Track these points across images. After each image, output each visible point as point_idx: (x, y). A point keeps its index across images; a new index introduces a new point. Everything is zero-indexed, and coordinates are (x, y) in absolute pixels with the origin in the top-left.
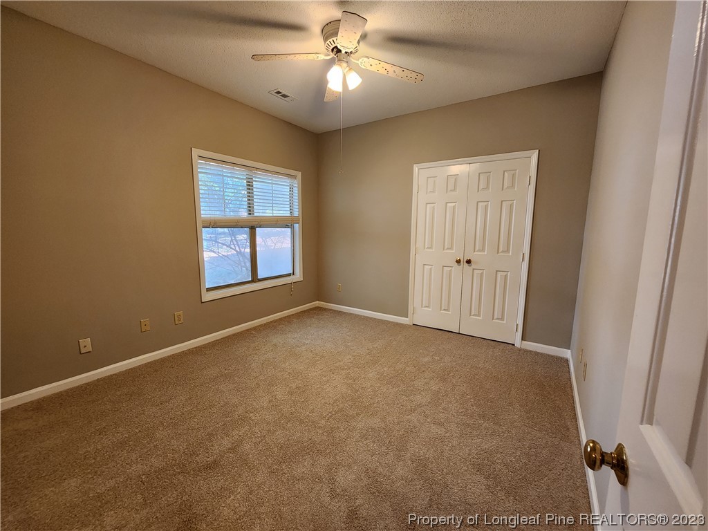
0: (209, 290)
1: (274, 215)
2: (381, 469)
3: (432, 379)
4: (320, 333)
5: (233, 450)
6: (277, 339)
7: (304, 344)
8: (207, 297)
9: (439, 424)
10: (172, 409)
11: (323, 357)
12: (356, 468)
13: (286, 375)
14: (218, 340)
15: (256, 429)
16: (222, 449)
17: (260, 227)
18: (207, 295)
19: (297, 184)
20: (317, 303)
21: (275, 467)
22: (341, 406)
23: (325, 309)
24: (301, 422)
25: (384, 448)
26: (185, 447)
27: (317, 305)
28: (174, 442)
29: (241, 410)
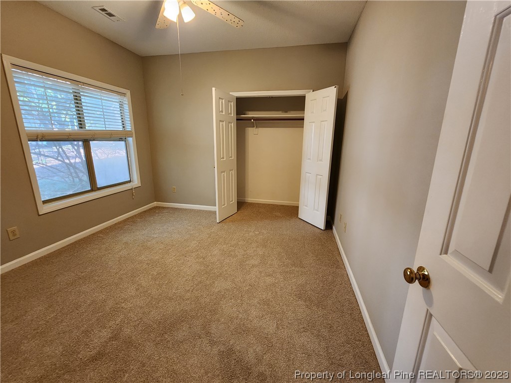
0: (45, 202)
1: (107, 129)
2: (240, 316)
3: (257, 247)
4: (165, 227)
5: (115, 337)
6: (127, 238)
7: (154, 238)
8: (44, 209)
9: (269, 275)
10: (32, 320)
11: (173, 246)
12: (223, 320)
13: (145, 266)
14: (63, 248)
15: (132, 315)
16: (103, 340)
17: (94, 140)
18: (44, 208)
19: (127, 101)
20: (155, 204)
21: (158, 339)
22: (199, 279)
23: (164, 208)
24: (170, 299)
25: (239, 301)
26: (62, 350)
27: (155, 205)
28: (47, 349)
29: (110, 303)
